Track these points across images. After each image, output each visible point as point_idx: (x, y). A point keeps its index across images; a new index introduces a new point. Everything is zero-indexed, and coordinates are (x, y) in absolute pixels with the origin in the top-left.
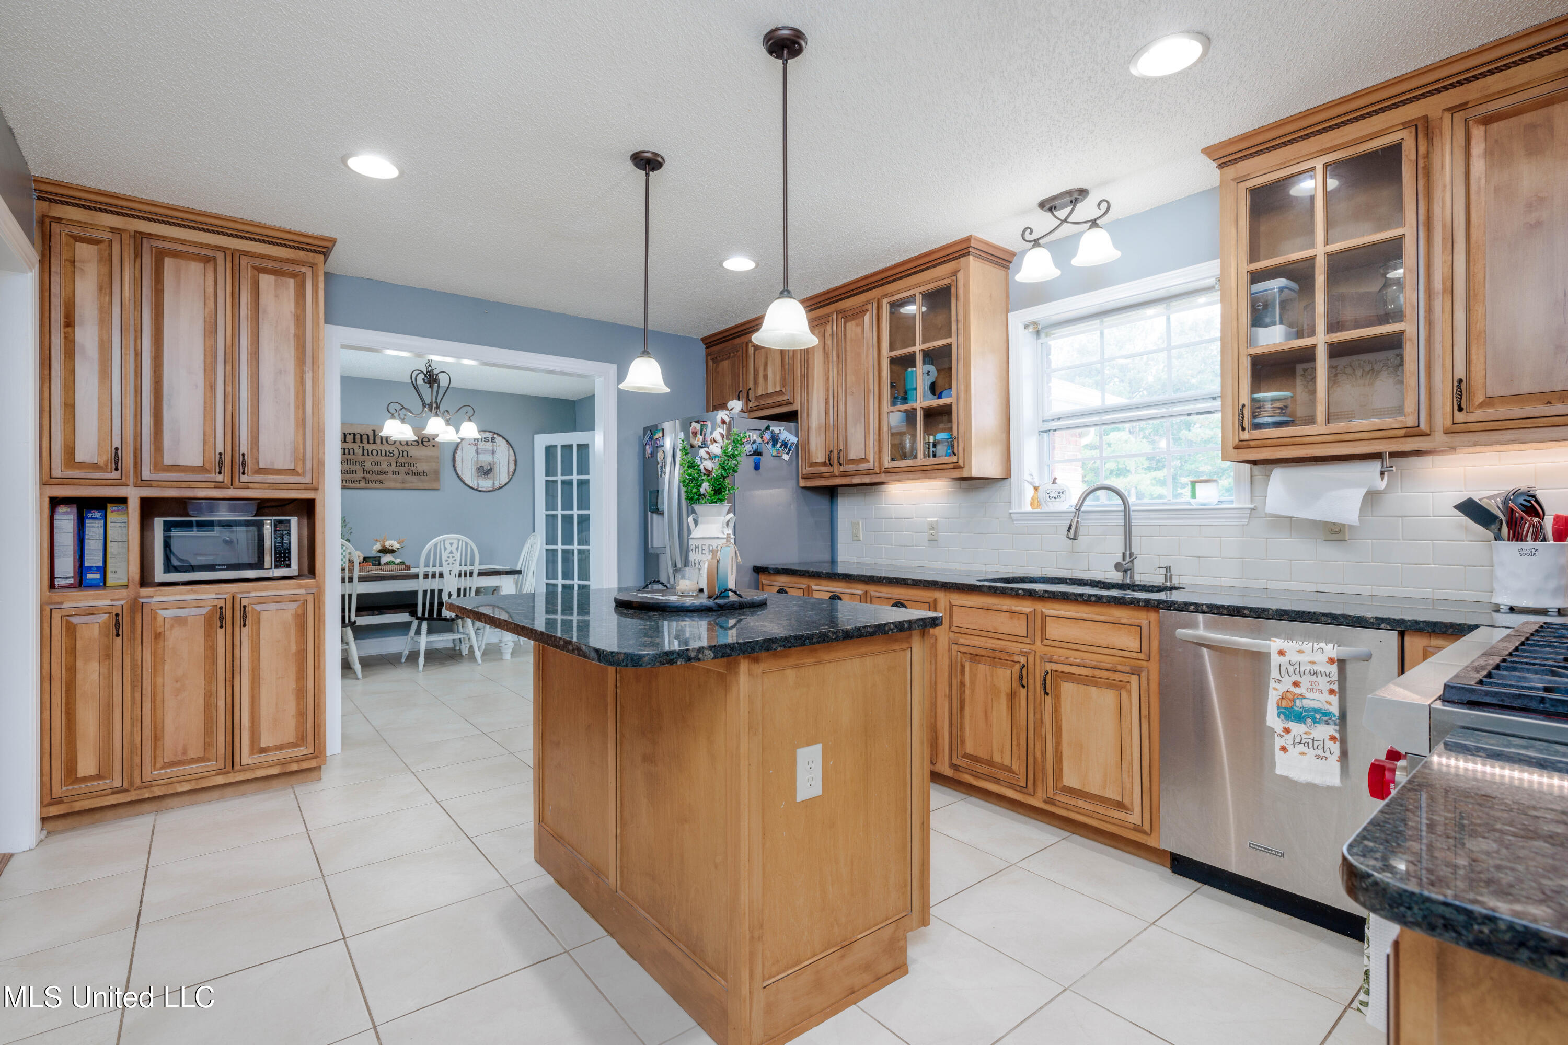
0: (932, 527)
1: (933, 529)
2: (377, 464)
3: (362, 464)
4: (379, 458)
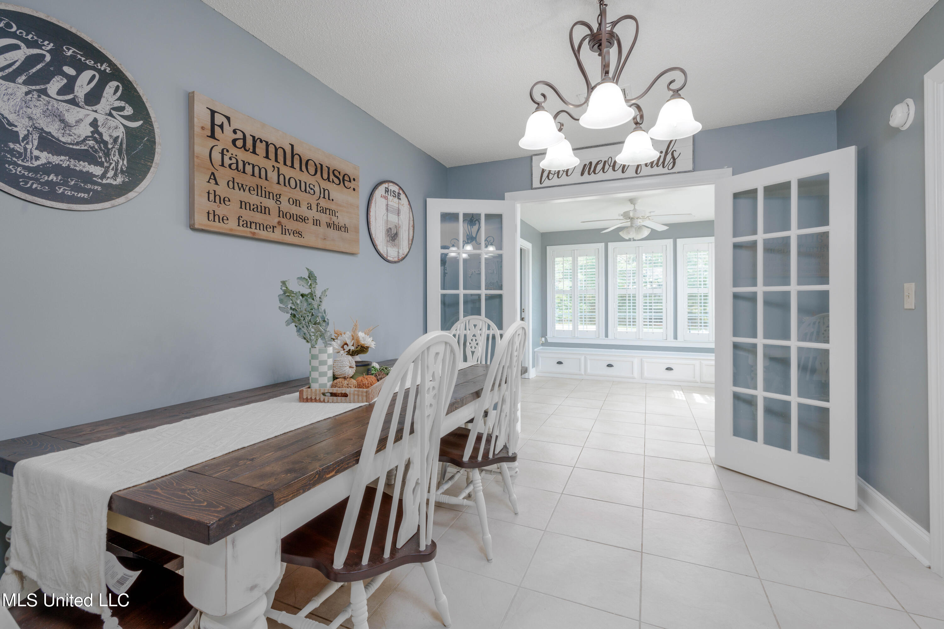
2: (297, 203)
3: (277, 198)
4: (297, 194)
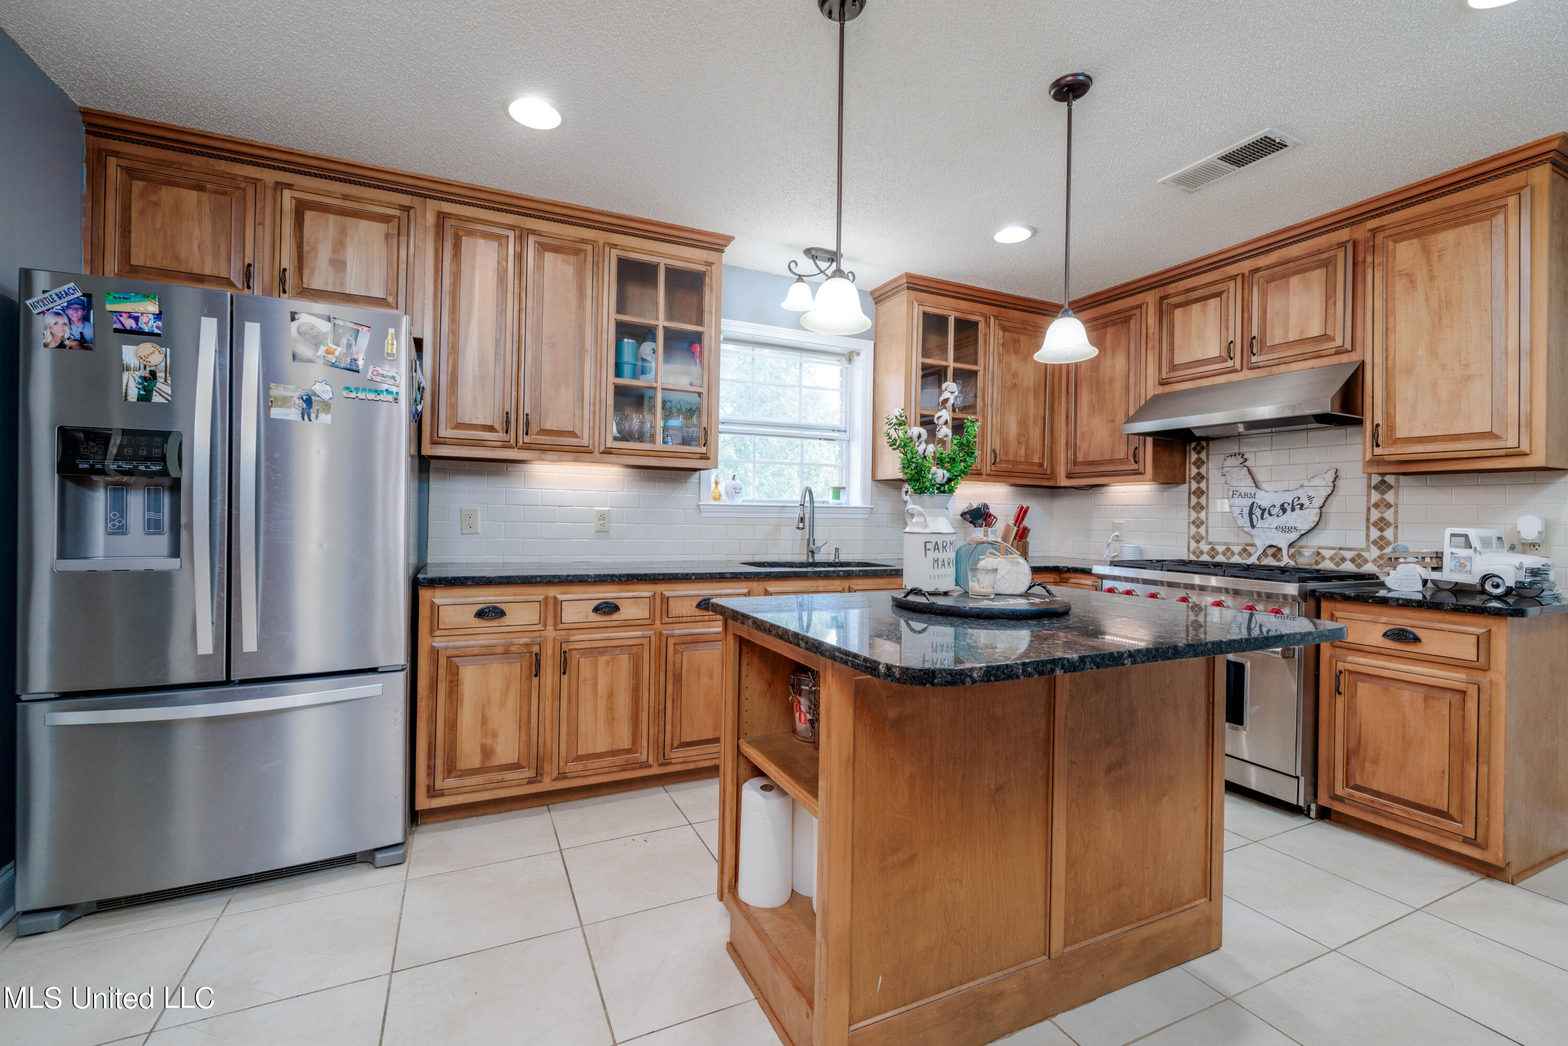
0: (602, 516)
1: (604, 519)
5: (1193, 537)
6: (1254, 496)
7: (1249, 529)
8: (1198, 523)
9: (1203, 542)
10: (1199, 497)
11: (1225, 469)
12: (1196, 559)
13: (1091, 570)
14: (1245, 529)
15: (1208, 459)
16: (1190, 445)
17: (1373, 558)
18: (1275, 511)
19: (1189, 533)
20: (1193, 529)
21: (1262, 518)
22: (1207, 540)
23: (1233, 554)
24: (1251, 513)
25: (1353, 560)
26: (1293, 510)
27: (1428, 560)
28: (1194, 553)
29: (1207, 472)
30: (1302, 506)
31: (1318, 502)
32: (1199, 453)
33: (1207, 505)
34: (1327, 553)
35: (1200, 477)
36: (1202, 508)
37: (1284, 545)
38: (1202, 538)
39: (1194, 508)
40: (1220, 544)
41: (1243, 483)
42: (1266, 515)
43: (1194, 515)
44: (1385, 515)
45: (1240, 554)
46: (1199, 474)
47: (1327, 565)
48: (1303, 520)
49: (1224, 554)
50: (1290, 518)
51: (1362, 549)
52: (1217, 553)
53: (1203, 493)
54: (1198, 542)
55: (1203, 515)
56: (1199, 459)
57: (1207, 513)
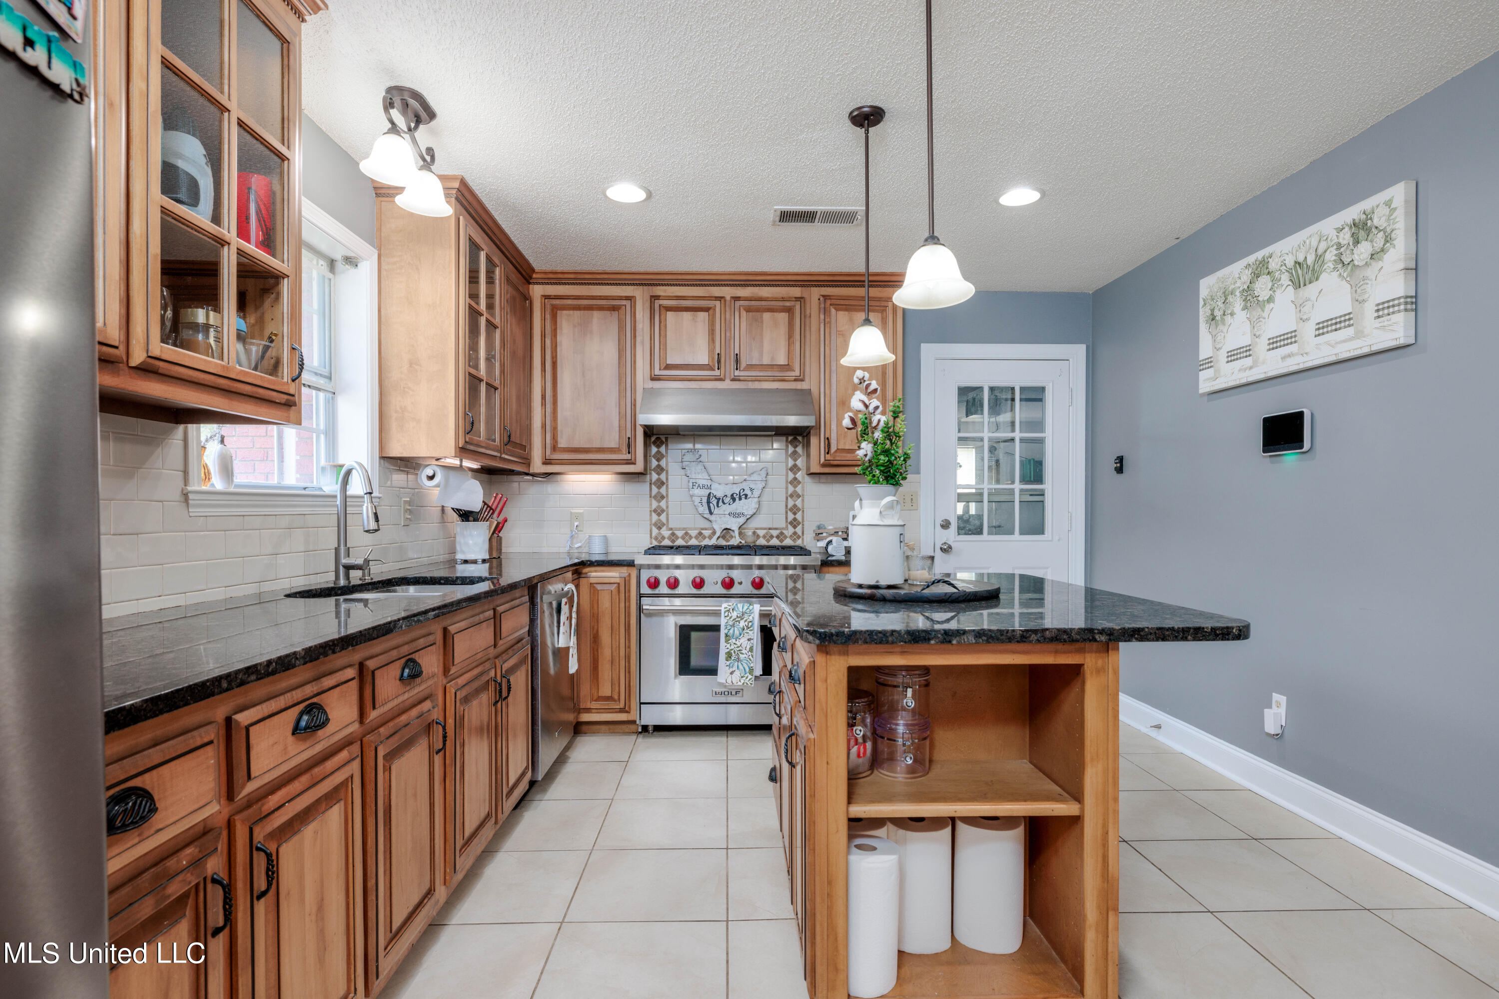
5: (655, 524)
6: (710, 488)
7: (708, 516)
8: (659, 512)
9: (664, 528)
10: (659, 487)
11: (685, 463)
12: (658, 544)
13: (633, 561)
14: (705, 516)
15: (667, 452)
16: (650, 439)
17: (790, 534)
18: (727, 500)
19: (651, 520)
20: (655, 517)
21: (718, 506)
22: (668, 526)
23: (691, 537)
24: (709, 502)
25: (778, 537)
26: (740, 499)
27: (840, 533)
28: (656, 539)
29: (667, 464)
30: (746, 496)
31: (757, 493)
32: (658, 447)
33: (667, 495)
34: (761, 533)
35: (660, 470)
36: (663, 497)
37: (735, 528)
38: (664, 525)
39: (655, 497)
40: (679, 529)
41: (700, 476)
42: (721, 503)
43: (655, 504)
44: (797, 503)
45: (696, 537)
46: (659, 466)
47: (762, 542)
48: (746, 507)
49: (683, 538)
50: (739, 506)
51: (783, 529)
52: (677, 538)
53: (663, 483)
54: (659, 528)
55: (663, 504)
56: (658, 452)
57: (667, 502)
